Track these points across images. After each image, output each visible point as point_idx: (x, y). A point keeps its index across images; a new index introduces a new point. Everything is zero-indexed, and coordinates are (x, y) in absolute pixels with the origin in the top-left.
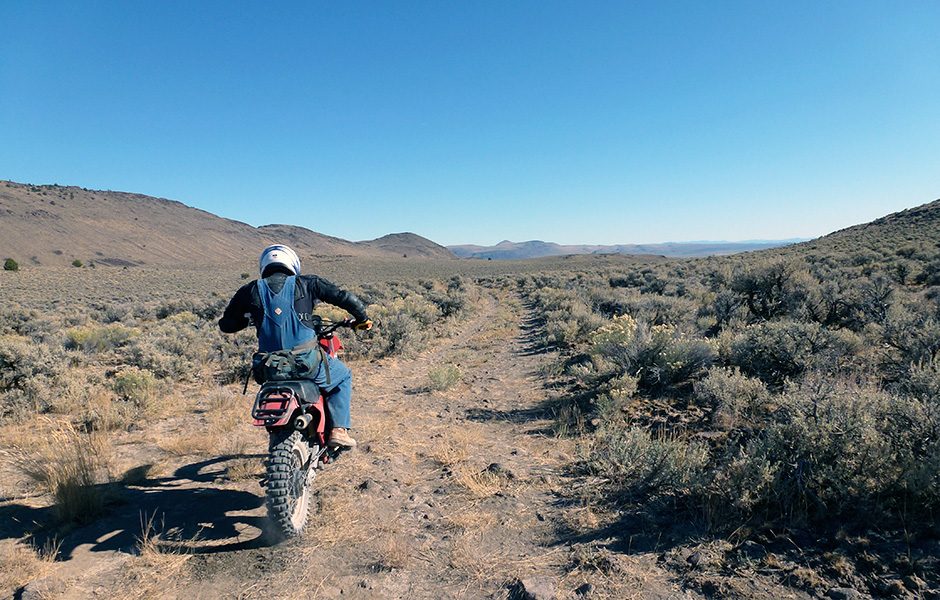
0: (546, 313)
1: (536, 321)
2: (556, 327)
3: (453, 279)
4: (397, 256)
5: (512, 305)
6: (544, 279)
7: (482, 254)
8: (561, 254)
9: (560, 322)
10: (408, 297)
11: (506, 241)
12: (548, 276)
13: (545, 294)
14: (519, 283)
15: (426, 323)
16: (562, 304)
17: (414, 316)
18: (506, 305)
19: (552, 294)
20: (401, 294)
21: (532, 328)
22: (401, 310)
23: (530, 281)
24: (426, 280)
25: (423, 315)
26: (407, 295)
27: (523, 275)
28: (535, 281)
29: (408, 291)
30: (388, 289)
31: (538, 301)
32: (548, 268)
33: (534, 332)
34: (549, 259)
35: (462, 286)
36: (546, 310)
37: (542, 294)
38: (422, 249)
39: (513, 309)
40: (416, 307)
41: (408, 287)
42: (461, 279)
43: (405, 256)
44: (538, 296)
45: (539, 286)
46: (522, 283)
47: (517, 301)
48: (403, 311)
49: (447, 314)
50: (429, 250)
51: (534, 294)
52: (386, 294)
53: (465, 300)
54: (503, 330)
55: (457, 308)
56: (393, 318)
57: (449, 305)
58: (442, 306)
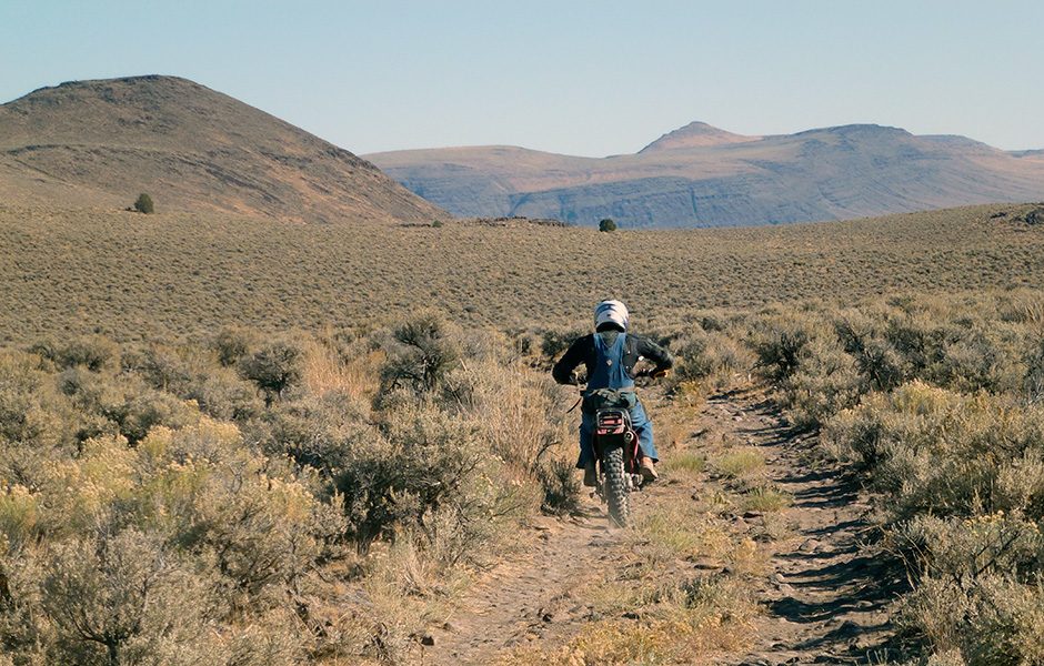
0: (915, 525)
1: (859, 567)
2: (966, 605)
3: (408, 337)
4: (102, 206)
5: (728, 481)
6: (906, 340)
7: (563, 196)
8: (1003, 203)
9: (992, 582)
10: (160, 435)
11: (696, 128)
12: (925, 323)
13: (911, 423)
14: (768, 355)
15: (251, 581)
16: (1007, 480)
17: (190, 540)
18: (694, 481)
19: (950, 425)
20: (118, 417)
21: (836, 607)
22: (119, 505)
23: (823, 347)
24: (262, 340)
25: (241, 535)
26: (150, 419)
27: (788, 317)
28: (855, 346)
29: (164, 400)
30: (49, 384)
31: (872, 459)
32: (926, 275)
33: (849, 631)
34: (942, 227)
35: (454, 376)
36: (911, 510)
37: (893, 422)
38: (240, 168)
39: (733, 501)
40: (197, 488)
41: (158, 377)
42: (453, 333)
43: (143, 206)
44: (872, 435)
45: (880, 376)
46: (782, 358)
47: (755, 460)
48: (127, 513)
49: (372, 528)
50: (280, 173)
51: (847, 418)
52: (35, 415)
53: (472, 448)
54: (674, 609)
55: (430, 499)
56: (74, 553)
57: (383, 478)
58: (348, 486)
